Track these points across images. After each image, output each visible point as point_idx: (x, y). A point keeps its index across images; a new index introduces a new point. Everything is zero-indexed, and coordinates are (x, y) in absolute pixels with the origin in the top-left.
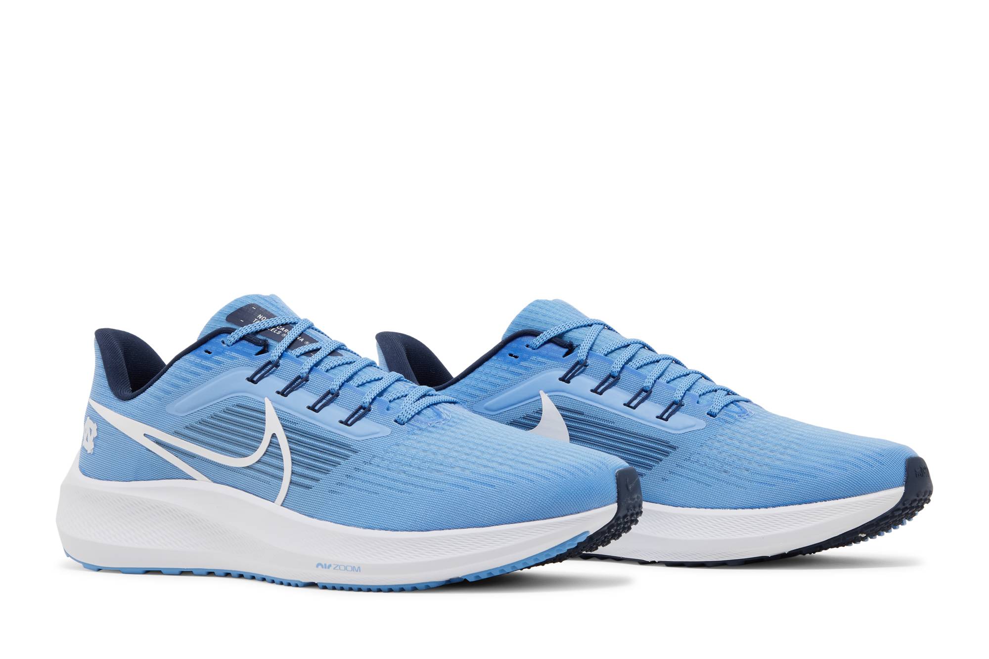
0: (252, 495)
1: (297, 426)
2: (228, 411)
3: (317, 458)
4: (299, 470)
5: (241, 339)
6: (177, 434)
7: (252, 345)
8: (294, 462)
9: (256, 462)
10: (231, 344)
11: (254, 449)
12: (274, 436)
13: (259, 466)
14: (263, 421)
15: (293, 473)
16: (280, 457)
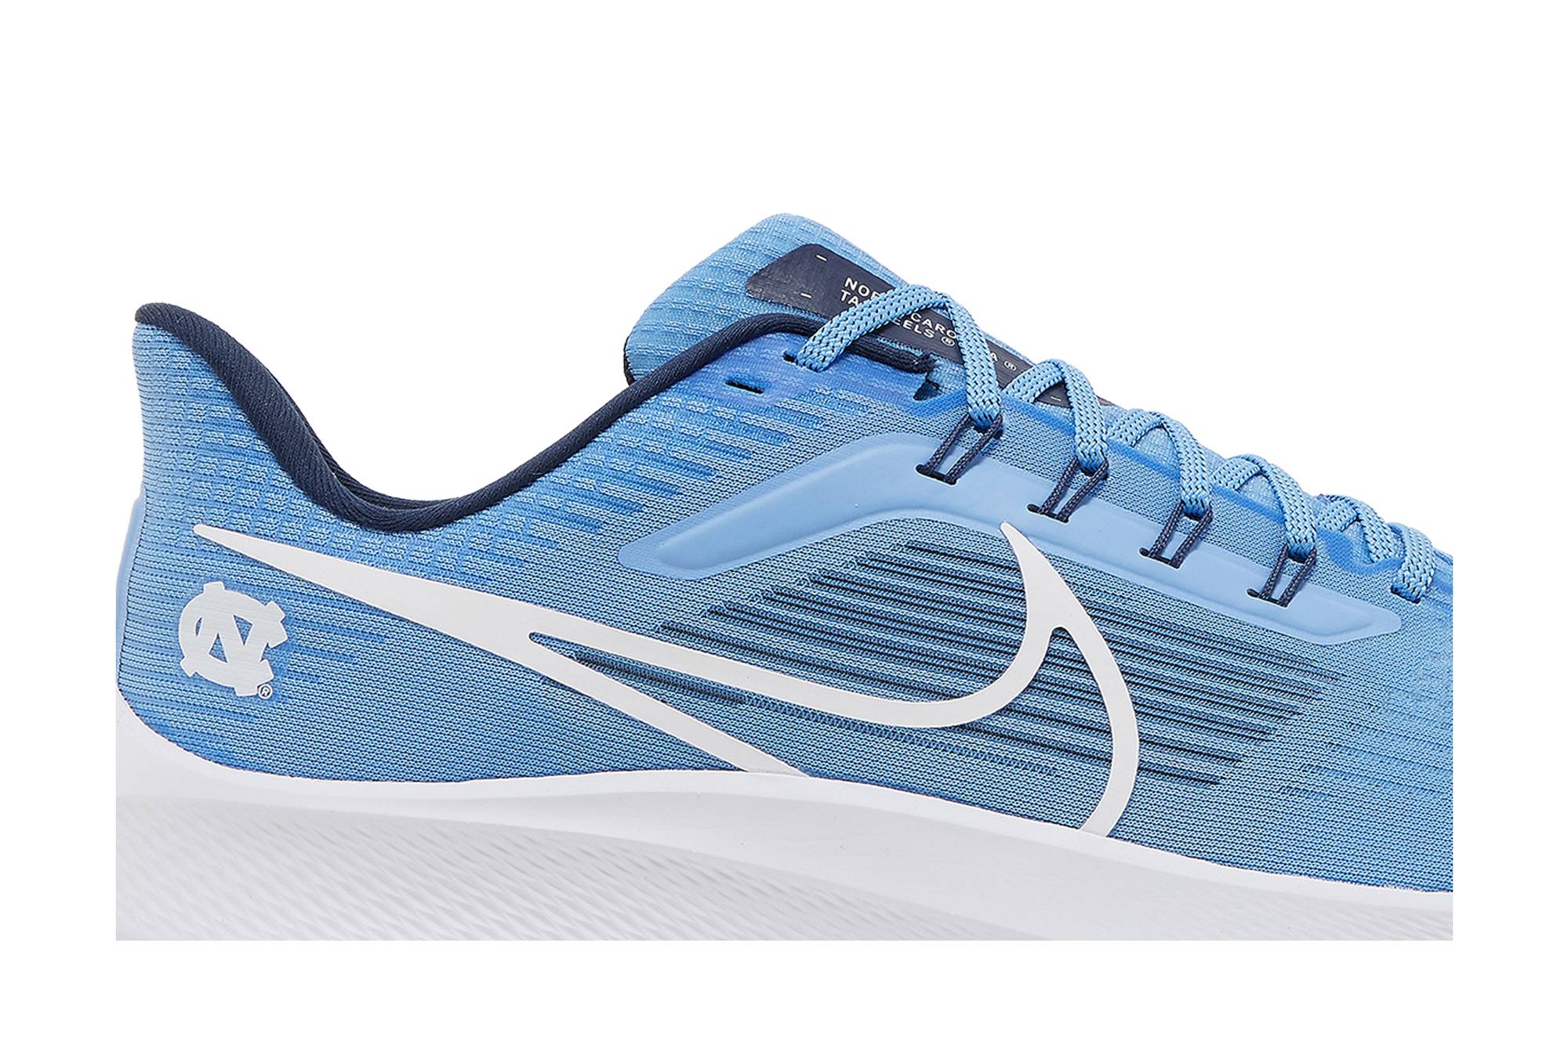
0: (977, 809)
1: (1131, 606)
2: (874, 562)
3: (1215, 698)
4: (1157, 729)
5: (852, 349)
6: (673, 631)
7: (889, 369)
8: (1142, 710)
9: (999, 713)
10: (826, 364)
11: (991, 674)
12: (1060, 634)
13: (1009, 723)
14: (1018, 593)
15: (1145, 741)
16: (1094, 699)
